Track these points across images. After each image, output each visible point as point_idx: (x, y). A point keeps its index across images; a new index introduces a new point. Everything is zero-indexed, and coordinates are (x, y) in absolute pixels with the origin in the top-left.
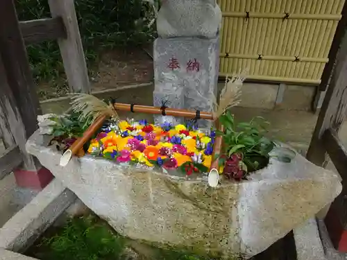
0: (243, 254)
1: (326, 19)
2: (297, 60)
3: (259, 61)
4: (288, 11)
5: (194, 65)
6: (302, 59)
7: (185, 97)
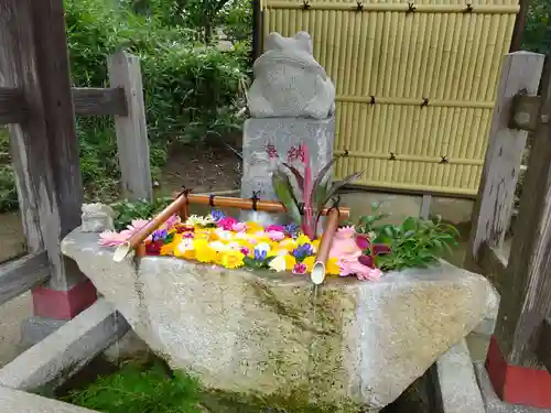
0: (366, 405)
1: (479, 108)
2: (444, 161)
3: (392, 162)
4: (427, 97)
5: (297, 154)
6: (451, 160)
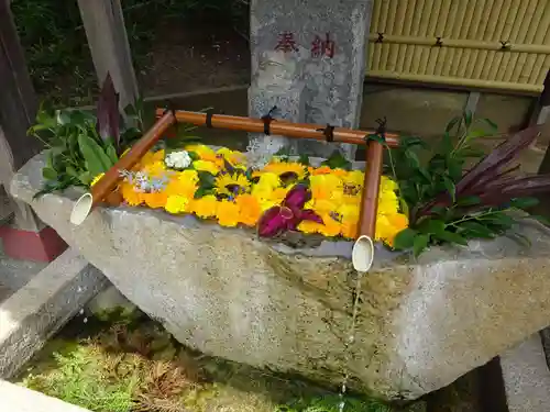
0: (406, 390)
2: (504, 49)
3: (437, 49)
5: (324, 46)
6: (514, 46)
7: (306, 105)
